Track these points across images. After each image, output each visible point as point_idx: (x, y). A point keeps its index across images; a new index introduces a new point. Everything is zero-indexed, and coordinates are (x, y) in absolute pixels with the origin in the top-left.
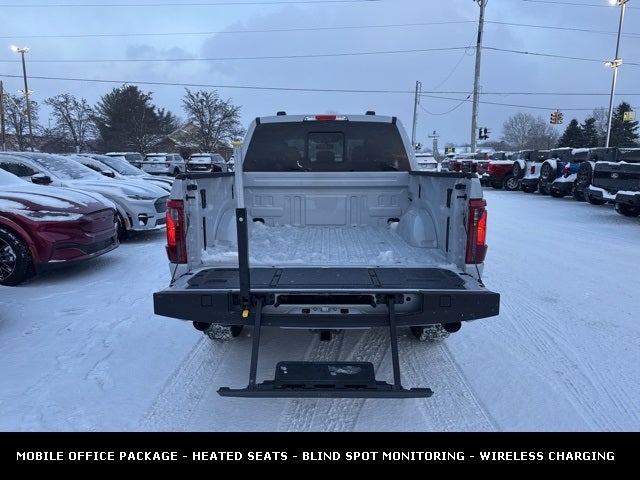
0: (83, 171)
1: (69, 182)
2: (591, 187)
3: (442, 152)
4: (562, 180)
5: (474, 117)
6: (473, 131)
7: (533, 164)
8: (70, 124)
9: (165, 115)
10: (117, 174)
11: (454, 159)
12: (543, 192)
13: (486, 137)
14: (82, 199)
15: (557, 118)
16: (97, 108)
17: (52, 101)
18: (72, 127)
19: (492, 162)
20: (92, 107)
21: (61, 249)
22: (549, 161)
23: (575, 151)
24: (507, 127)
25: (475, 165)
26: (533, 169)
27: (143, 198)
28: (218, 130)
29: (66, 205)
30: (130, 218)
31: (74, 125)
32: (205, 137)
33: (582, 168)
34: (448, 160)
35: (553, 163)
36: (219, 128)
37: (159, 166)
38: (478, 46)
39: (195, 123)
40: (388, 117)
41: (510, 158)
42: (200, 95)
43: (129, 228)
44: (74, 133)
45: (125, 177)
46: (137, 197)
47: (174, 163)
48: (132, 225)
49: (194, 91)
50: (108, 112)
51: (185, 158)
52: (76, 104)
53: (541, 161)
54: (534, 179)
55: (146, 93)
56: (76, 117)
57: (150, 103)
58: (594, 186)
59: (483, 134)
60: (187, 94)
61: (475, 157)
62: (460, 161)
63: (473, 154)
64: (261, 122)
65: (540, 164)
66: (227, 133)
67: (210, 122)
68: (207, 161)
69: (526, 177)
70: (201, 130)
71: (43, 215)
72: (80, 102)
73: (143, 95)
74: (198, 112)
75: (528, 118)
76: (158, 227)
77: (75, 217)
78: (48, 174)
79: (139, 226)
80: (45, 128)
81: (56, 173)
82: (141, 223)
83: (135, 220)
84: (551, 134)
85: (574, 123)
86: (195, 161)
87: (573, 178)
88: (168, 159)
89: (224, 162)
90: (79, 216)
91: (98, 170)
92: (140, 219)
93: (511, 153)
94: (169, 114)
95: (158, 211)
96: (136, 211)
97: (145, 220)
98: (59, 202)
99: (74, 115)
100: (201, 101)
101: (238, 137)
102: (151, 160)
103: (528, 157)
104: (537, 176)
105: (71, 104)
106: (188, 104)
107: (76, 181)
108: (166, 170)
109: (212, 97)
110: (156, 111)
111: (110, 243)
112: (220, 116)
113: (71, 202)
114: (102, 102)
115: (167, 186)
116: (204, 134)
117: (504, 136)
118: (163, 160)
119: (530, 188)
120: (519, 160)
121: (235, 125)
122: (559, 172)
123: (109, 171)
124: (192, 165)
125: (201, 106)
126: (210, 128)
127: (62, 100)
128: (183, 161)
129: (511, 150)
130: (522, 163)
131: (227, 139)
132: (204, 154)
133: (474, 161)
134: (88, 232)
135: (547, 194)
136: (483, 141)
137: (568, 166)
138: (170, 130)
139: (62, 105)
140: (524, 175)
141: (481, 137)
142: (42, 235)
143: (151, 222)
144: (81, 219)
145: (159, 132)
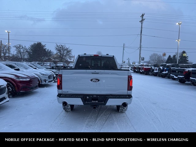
0: (28, 67)
1: (25, 70)
2: (171, 75)
3: (131, 64)
4: (164, 72)
5: (140, 54)
6: (140, 58)
7: (156, 68)
8: (20, 53)
9: (49, 51)
10: (37, 68)
11: (134, 66)
12: (159, 76)
13: (143, 60)
14: (30, 75)
15: (164, 55)
16: (29, 49)
17: (15, 46)
18: (21, 54)
19: (145, 67)
20: (27, 48)
21: (24, 88)
22: (160, 67)
23: (167, 64)
24: (150, 57)
25: (140, 68)
26: (156, 69)
27: (45, 75)
28: (65, 56)
29: (26, 76)
30: (41, 81)
31: (22, 53)
32: (61, 58)
33: (169, 69)
34: (132, 66)
35: (161, 68)
36: (65, 55)
37: (47, 66)
38: (141, 34)
39: (58, 54)
40: (111, 56)
41: (150, 66)
42: (60, 46)
43: (41, 83)
44: (21, 56)
45: (39, 69)
46: (43, 75)
47: (52, 65)
48: (42, 82)
49: (58, 45)
50: (32, 50)
51: (55, 64)
52: (23, 47)
53: (158, 67)
54: (157, 72)
55: (44, 45)
56: (22, 51)
57: (45, 48)
58: (172, 74)
59: (143, 59)
60: (56, 45)
61: (140, 66)
62: (136, 67)
63: (139, 65)
64: (80, 56)
65: (158, 68)
66: (68, 57)
67: (63, 54)
68: (62, 65)
69: (154, 72)
70: (60, 56)
71: (20, 79)
72: (24, 47)
73: (43, 45)
74: (59, 50)
75: (157, 55)
76: (49, 83)
77: (28, 79)
78: (19, 68)
79: (44, 83)
80: (13, 54)
81: (21, 68)
82: (44, 82)
83: (43, 81)
84: (164, 59)
85: (170, 56)
86: (58, 65)
87: (167, 72)
88: (50, 64)
89: (67, 65)
90: (29, 79)
91: (32, 67)
92: (44, 81)
93: (150, 65)
94: (50, 51)
95: (49, 79)
96: (43, 79)
97: (45, 81)
98: (24, 75)
99: (22, 50)
100: (61, 47)
101: (71, 58)
102: (45, 64)
103: (155, 66)
104: (157, 71)
105: (21, 47)
106: (57, 48)
107: (26, 70)
108: (49, 67)
109: (64, 46)
110: (46, 50)
111: (36, 87)
112: (66, 52)
113: (27, 76)
114: (30, 47)
115: (51, 72)
116: (61, 57)
117: (150, 59)
118: (49, 64)
119: (155, 75)
120: (152, 67)
121: (70, 55)
122: (163, 70)
123: (35, 67)
124: (57, 66)
125: (60, 49)
126: (63, 55)
127: (18, 46)
128: (55, 65)
129: (150, 64)
130: (153, 68)
131: (68, 58)
132: (61, 63)
133: (140, 67)
134: (31, 84)
135: (160, 77)
136: (143, 61)
137: (165, 69)
138: (50, 55)
139: (18, 48)
140: (154, 71)
141: (142, 60)
142: (19, 84)
143: (47, 82)
144: (30, 80)
145: (47, 56)
